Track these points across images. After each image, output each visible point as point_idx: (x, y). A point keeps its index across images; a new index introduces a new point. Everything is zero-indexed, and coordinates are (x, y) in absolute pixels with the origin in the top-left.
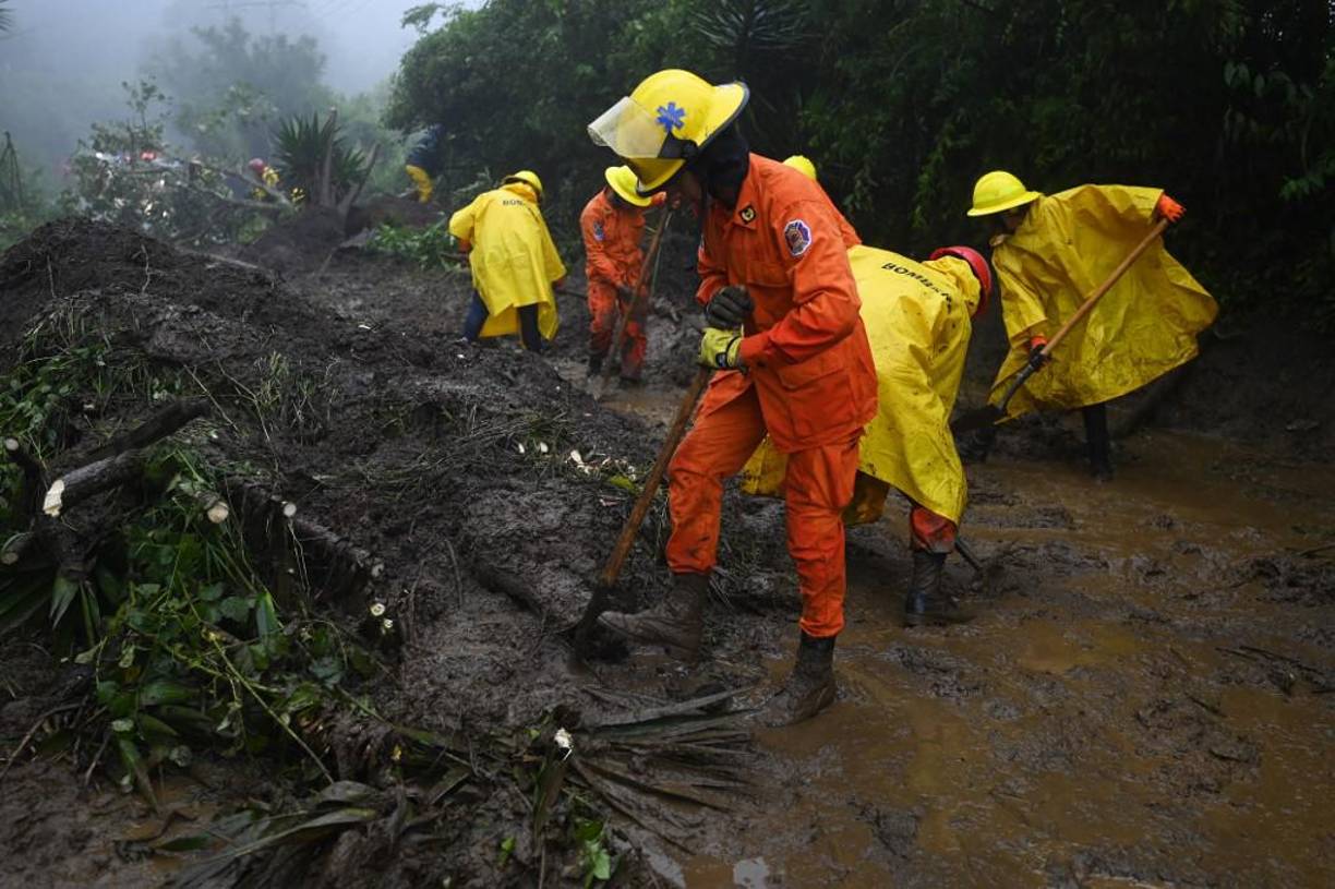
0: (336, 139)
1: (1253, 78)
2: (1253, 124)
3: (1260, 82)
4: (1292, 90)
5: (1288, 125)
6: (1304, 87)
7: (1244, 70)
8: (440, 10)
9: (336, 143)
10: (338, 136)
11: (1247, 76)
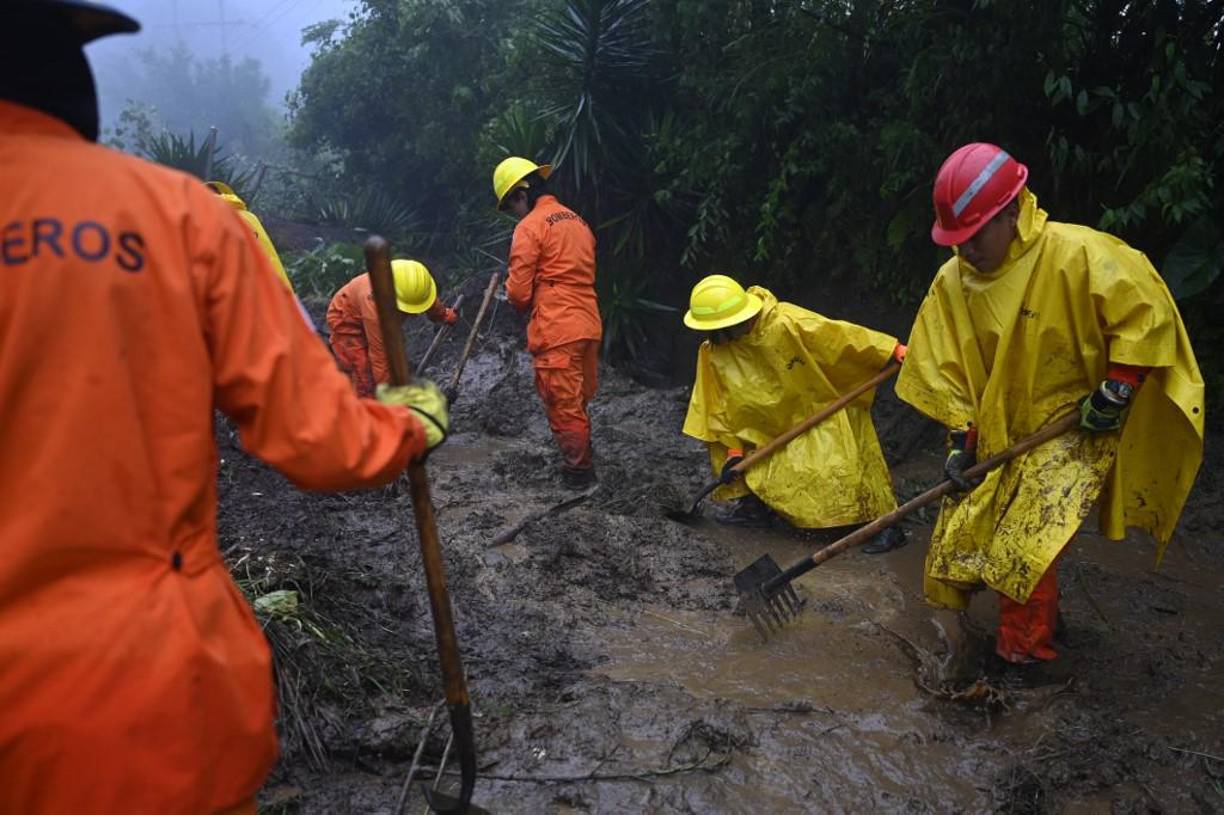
0: (216, 160)
1: (1075, 94)
2: (1079, 151)
3: (1083, 98)
4: (1118, 110)
5: (1116, 153)
6: (1131, 106)
7: (1066, 84)
8: (341, 28)
9: (215, 164)
10: (217, 157)
11: (1070, 90)
